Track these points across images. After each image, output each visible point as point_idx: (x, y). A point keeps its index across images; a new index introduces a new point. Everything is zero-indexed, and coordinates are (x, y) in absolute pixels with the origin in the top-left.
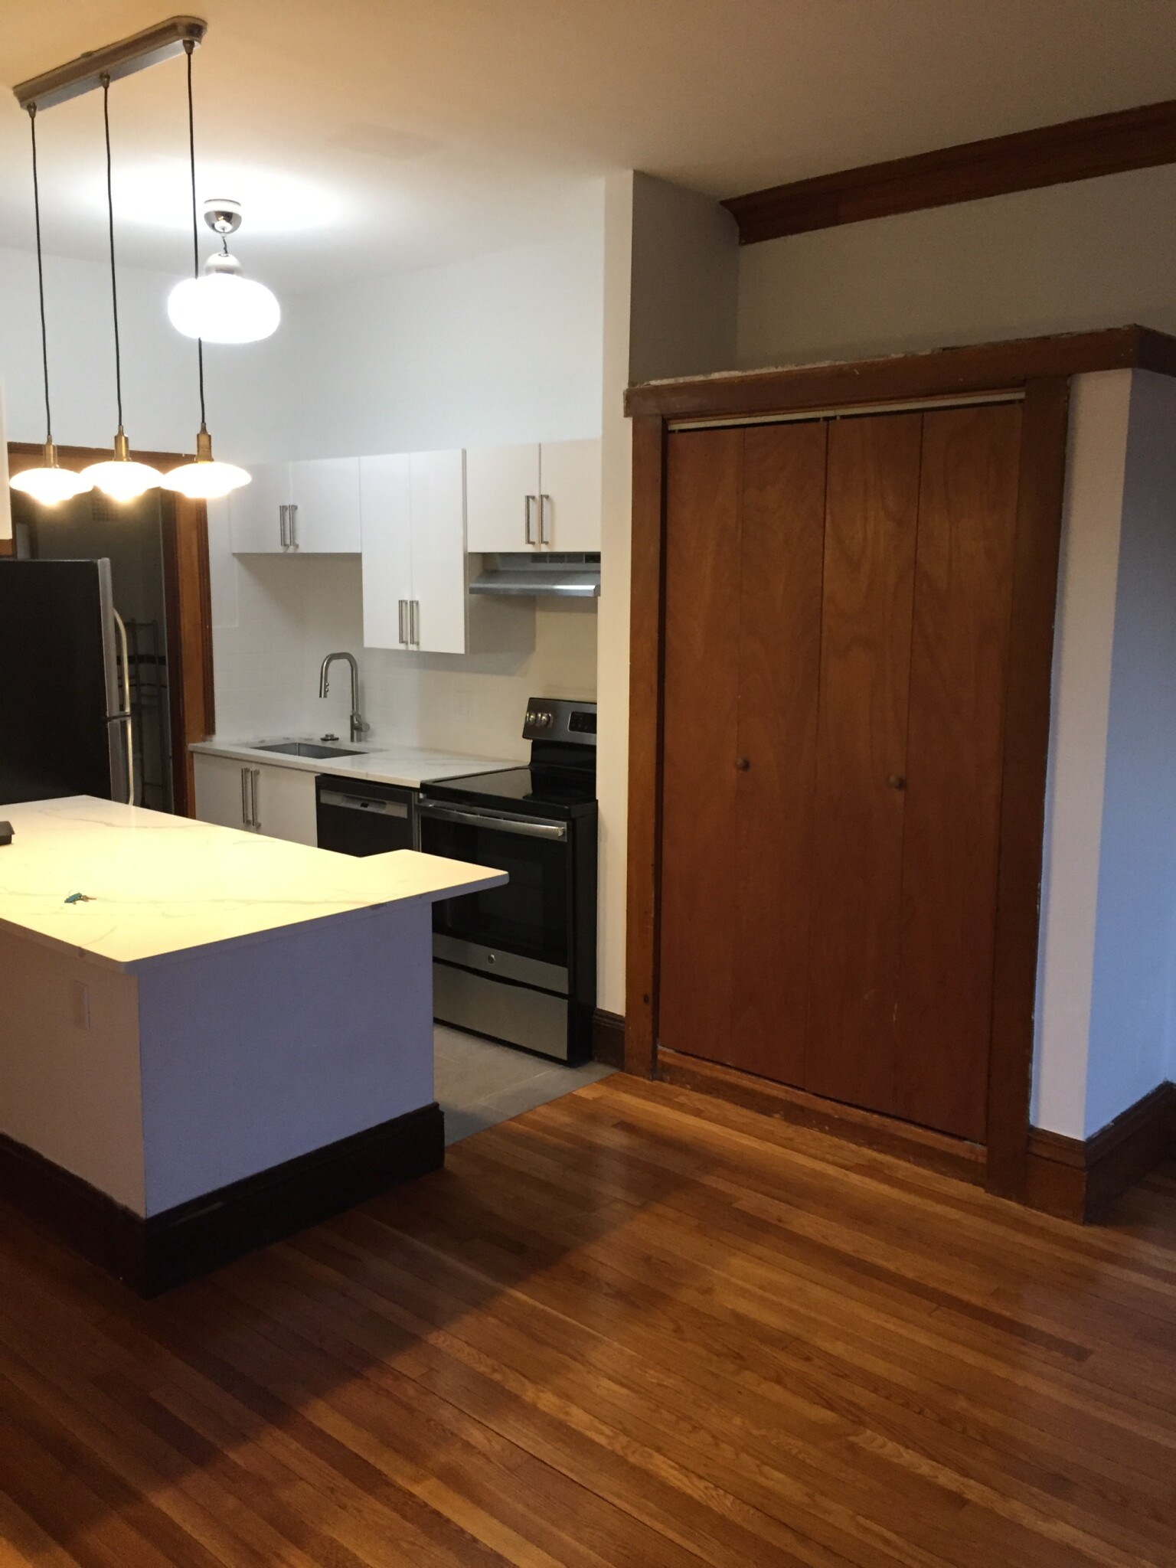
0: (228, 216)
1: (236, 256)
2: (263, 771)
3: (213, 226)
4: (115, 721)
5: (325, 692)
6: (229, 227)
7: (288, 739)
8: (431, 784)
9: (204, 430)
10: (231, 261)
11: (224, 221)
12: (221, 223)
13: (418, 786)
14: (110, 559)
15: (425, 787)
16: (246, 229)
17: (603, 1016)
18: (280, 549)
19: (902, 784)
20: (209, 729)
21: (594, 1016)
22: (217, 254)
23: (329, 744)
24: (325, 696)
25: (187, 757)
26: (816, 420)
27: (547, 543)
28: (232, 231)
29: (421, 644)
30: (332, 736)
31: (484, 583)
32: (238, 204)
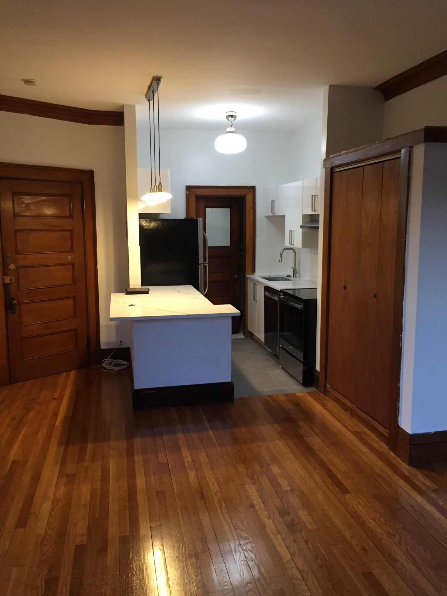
0: (232, 116)
1: (234, 128)
2: (258, 284)
3: (228, 120)
4: (201, 265)
5: (282, 260)
6: (233, 119)
7: (279, 275)
8: (283, 290)
9: (160, 184)
10: (233, 129)
11: (231, 118)
12: (230, 118)
13: (280, 290)
14: (202, 218)
15: (282, 291)
16: (237, 119)
17: (317, 372)
18: (271, 214)
19: (375, 296)
20: (253, 271)
21: (315, 372)
22: (229, 128)
23: (287, 278)
24: (281, 262)
25: (246, 279)
26: (361, 166)
27: (317, 211)
28: (234, 120)
29: (294, 245)
30: (290, 275)
31: (311, 225)
32: (236, 112)
